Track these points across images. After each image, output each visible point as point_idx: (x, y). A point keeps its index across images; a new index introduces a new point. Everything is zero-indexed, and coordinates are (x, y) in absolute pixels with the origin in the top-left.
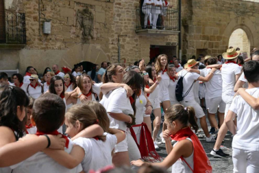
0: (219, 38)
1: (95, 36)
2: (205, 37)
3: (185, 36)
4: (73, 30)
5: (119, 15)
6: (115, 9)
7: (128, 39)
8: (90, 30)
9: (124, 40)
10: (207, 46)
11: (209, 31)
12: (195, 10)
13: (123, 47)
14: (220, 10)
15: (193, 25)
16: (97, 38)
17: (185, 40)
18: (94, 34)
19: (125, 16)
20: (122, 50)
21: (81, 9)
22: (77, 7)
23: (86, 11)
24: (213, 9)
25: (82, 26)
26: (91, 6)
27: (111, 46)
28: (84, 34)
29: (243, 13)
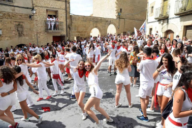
0: (85, 32)
1: (25, 34)
2: (78, 32)
3: (69, 32)
4: (14, 32)
5: (37, 25)
6: (35, 22)
7: (41, 34)
8: (22, 32)
9: (40, 35)
10: (80, 35)
11: (80, 29)
12: (74, 21)
13: (39, 37)
14: (85, 21)
15: (73, 27)
16: (27, 35)
17: (69, 34)
18: (25, 33)
19: (40, 25)
20: (39, 39)
21: (17, 24)
22: (15, 23)
23: (19, 25)
24: (82, 21)
25: (18, 30)
26: (22, 22)
27: (33, 37)
28: (19, 33)
29: (96, 22)
